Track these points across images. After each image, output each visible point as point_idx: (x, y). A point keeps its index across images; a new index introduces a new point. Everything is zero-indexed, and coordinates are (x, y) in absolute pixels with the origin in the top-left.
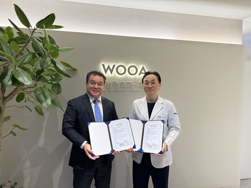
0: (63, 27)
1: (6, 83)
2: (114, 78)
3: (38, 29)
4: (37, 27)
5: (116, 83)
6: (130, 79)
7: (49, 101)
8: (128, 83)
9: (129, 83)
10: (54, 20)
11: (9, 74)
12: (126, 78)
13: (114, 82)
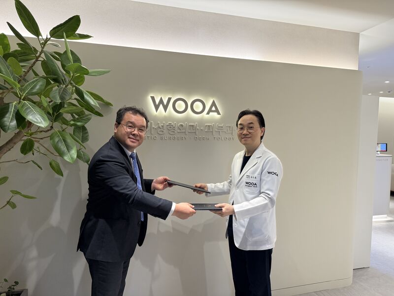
0: (91, 37)
1: (8, 124)
2: (170, 118)
3: (52, 38)
4: (51, 37)
5: (172, 125)
6: (194, 121)
7: (74, 153)
8: (190, 126)
9: (193, 126)
10: (78, 25)
11: (12, 110)
12: (188, 119)
13: (169, 124)
